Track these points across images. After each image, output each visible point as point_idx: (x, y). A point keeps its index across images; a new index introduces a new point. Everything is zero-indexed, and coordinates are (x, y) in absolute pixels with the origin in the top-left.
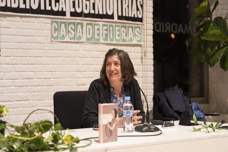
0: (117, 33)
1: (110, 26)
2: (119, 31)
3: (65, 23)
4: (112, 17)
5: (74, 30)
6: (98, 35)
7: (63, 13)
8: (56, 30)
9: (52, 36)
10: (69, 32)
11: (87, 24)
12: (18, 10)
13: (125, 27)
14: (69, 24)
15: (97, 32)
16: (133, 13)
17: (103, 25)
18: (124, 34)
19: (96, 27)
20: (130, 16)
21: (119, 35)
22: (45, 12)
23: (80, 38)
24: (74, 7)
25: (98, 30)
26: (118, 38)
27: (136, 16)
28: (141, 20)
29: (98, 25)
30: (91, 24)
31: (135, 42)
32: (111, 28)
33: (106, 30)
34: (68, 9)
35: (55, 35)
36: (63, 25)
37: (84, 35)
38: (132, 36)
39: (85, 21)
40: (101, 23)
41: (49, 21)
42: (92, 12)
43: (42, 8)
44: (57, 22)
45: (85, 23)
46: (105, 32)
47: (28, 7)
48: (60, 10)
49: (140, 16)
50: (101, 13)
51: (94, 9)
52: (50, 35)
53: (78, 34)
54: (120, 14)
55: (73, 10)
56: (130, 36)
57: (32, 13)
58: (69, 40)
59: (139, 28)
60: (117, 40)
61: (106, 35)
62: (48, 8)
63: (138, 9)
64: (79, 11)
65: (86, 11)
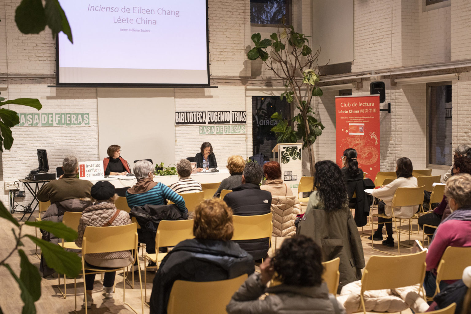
0: (232, 129)
1: (228, 126)
2: (233, 128)
3: (206, 127)
4: (229, 122)
5: (210, 130)
6: (222, 131)
7: (205, 123)
8: (201, 130)
9: (200, 133)
10: (207, 130)
11: (217, 126)
12: (184, 123)
13: (237, 126)
14: (208, 127)
15: (221, 129)
16: (241, 119)
17: (225, 126)
18: (236, 130)
19: (221, 127)
20: (239, 121)
21: (233, 130)
22: (196, 123)
23: (213, 133)
24: (210, 119)
25: (222, 128)
26: (232, 131)
27: (242, 121)
28: (245, 122)
29: (222, 126)
30: (219, 126)
31: (241, 133)
32: (229, 127)
33: (226, 128)
34: (207, 120)
35: (201, 132)
36: (205, 128)
37: (215, 131)
38: (240, 130)
39: (215, 125)
40: (223, 126)
41: (198, 126)
42: (219, 121)
43: (195, 121)
44: (202, 127)
45: (215, 126)
46: (225, 129)
47: (188, 121)
48: (203, 121)
49: (245, 121)
50: (223, 121)
51: (220, 119)
52: (199, 132)
53: (212, 131)
54: (233, 121)
55: (209, 121)
56: (239, 130)
57: (190, 124)
58: (207, 134)
59: (244, 126)
60: (233, 132)
61: (226, 131)
62: (198, 121)
63: (243, 117)
64: (212, 121)
65: (216, 121)
